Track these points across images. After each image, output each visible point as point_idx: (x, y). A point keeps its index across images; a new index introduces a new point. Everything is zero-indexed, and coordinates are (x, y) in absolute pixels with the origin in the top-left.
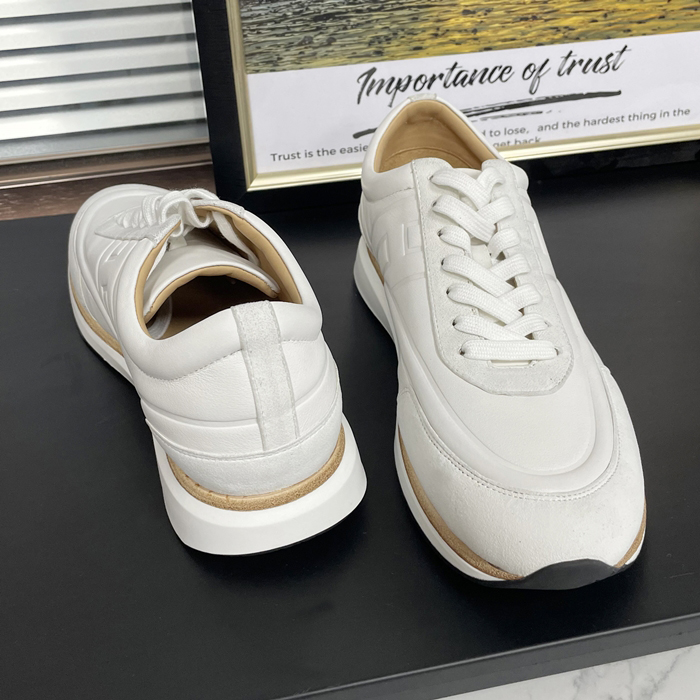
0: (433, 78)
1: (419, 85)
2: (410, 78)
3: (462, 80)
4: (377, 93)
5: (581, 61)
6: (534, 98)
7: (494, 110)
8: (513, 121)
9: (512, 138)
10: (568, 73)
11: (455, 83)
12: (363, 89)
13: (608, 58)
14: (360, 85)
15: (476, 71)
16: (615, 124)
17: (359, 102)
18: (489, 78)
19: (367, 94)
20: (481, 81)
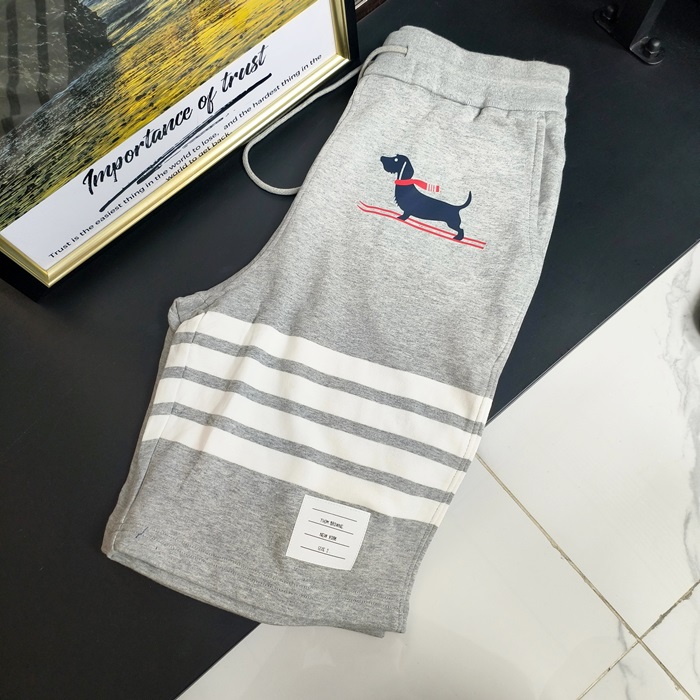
0: (137, 148)
1: (129, 158)
2: (120, 159)
3: (158, 136)
4: (102, 180)
5: (236, 75)
6: (213, 114)
7: (189, 138)
8: (205, 135)
9: (210, 145)
10: (230, 85)
11: (154, 141)
12: (90, 185)
13: (253, 61)
14: (87, 185)
15: (165, 126)
16: (274, 93)
17: (92, 193)
18: (177, 124)
19: (95, 185)
20: (172, 128)
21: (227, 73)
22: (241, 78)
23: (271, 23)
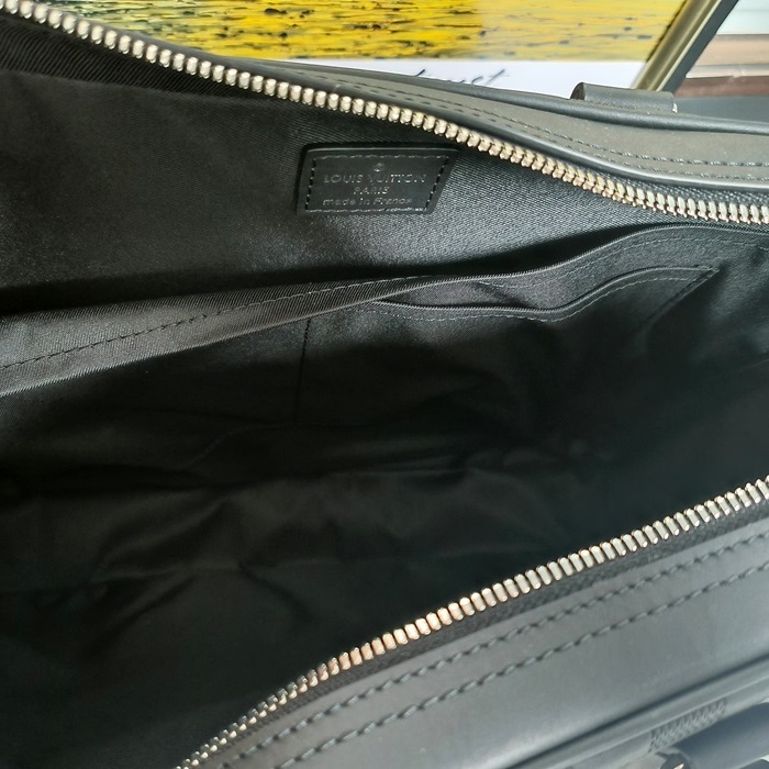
23: (537, 45)
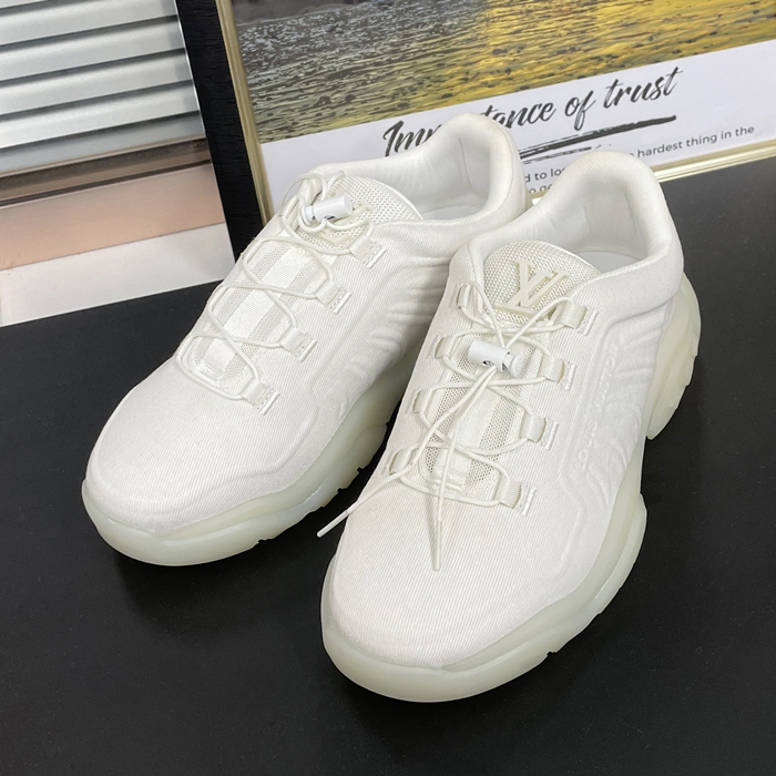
4: (406, 147)
5: (629, 90)
6: (580, 134)
7: (537, 152)
8: (559, 160)
10: (616, 104)
12: (390, 145)
13: (657, 83)
14: (386, 143)
15: (513, 113)
16: (672, 151)
18: (529, 119)
19: (396, 150)
20: (520, 123)
21: (617, 81)
22: (633, 99)
